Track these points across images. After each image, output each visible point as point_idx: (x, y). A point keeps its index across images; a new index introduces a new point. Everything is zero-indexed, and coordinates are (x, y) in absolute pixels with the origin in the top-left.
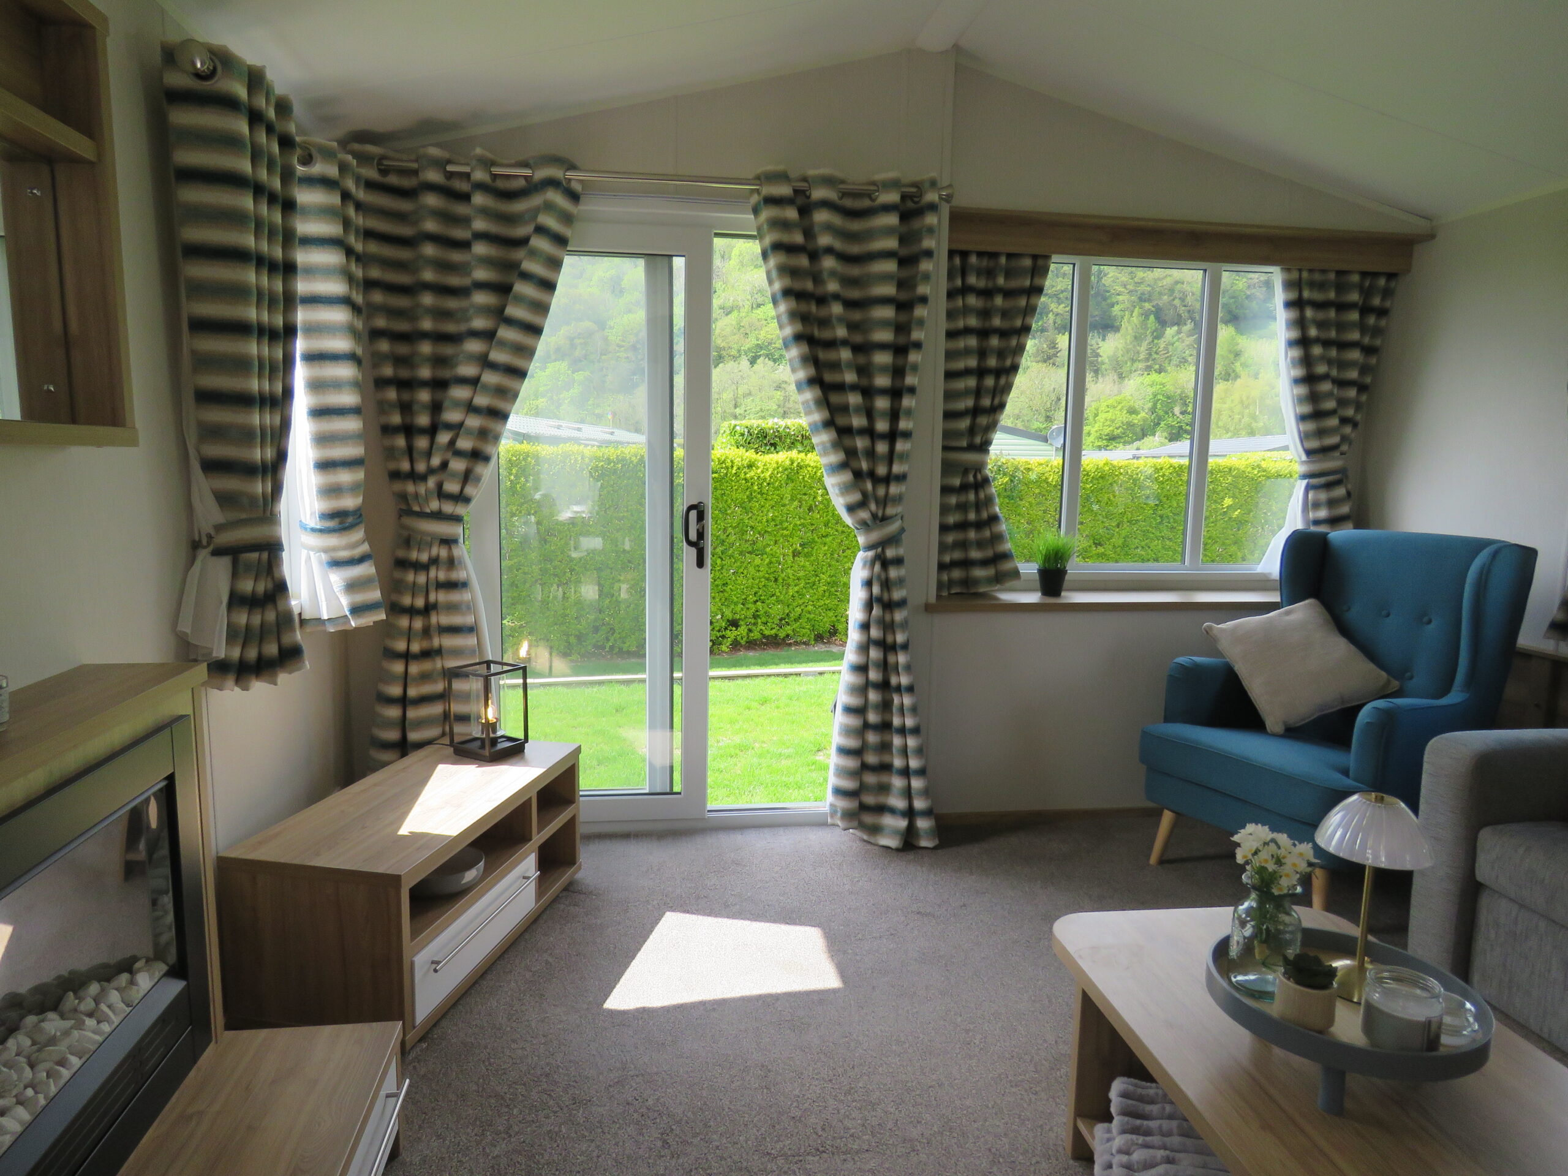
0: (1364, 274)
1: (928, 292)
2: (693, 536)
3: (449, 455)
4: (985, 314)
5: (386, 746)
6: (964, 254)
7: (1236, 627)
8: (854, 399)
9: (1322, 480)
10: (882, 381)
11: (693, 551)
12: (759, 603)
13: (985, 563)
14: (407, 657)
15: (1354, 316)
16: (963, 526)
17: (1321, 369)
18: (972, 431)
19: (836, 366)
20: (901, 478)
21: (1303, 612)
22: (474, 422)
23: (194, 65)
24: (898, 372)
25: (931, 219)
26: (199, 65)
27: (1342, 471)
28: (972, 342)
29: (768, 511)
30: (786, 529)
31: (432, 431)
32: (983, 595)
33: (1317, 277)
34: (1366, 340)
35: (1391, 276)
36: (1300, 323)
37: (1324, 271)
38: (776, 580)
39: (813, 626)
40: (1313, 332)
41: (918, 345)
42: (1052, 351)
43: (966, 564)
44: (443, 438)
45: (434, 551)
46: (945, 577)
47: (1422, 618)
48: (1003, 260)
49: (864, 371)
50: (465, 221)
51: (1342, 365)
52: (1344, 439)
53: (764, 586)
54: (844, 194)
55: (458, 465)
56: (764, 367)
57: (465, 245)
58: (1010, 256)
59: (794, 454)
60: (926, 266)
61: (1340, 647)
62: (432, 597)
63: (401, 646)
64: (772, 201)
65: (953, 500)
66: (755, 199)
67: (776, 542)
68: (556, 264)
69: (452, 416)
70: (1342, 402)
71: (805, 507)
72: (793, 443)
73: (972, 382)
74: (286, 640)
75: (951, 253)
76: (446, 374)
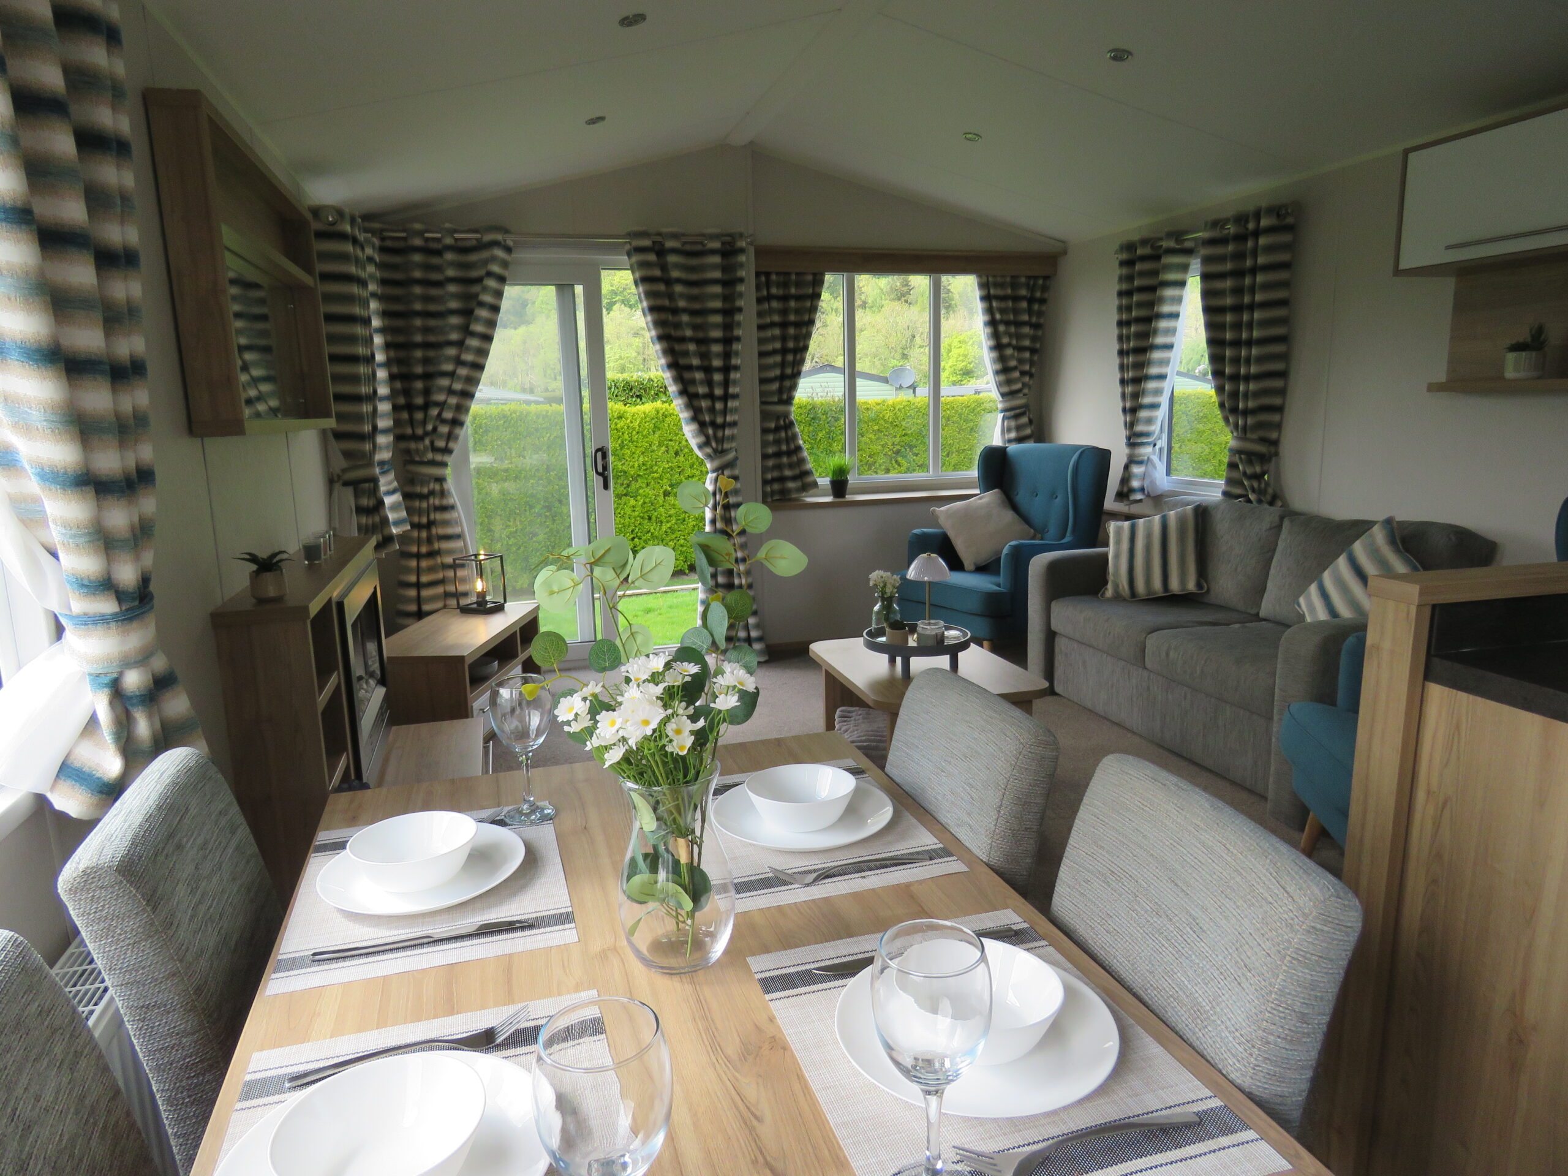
0: (1029, 277)
1: (743, 303)
2: (600, 469)
3: (438, 423)
4: (784, 312)
5: (408, 615)
6: (768, 274)
7: (949, 509)
8: (699, 376)
9: (1012, 413)
10: (717, 363)
11: (601, 479)
12: (636, 540)
13: (794, 478)
14: (418, 556)
15: (1024, 305)
16: (778, 455)
17: (1005, 340)
18: (780, 391)
19: (686, 354)
20: (734, 424)
21: (991, 497)
22: (453, 401)
23: (328, 218)
24: (727, 355)
25: (742, 258)
26: (331, 219)
27: (1026, 406)
28: (777, 332)
29: (639, 456)
30: (656, 472)
31: (426, 407)
32: (796, 500)
33: (999, 280)
34: (1034, 320)
35: (1046, 278)
36: (989, 311)
37: (1003, 276)
38: (650, 518)
39: (686, 557)
40: (998, 316)
41: (738, 339)
42: (905, 289)
43: (782, 479)
44: (434, 412)
45: (432, 486)
46: (768, 489)
47: (1053, 496)
48: (793, 277)
49: (705, 356)
50: (438, 268)
51: (1019, 337)
52: (1024, 385)
53: (640, 524)
54: (685, 243)
55: (444, 429)
56: (620, 314)
57: (439, 284)
58: (797, 274)
59: (658, 404)
60: (741, 288)
61: (1009, 516)
62: (432, 517)
63: (414, 549)
64: (639, 250)
65: (771, 437)
66: (628, 247)
67: (648, 485)
68: (499, 294)
69: (440, 397)
70: (1021, 361)
71: (672, 452)
72: (657, 394)
73: (778, 358)
74: (386, 532)
75: (758, 274)
76: (431, 369)
